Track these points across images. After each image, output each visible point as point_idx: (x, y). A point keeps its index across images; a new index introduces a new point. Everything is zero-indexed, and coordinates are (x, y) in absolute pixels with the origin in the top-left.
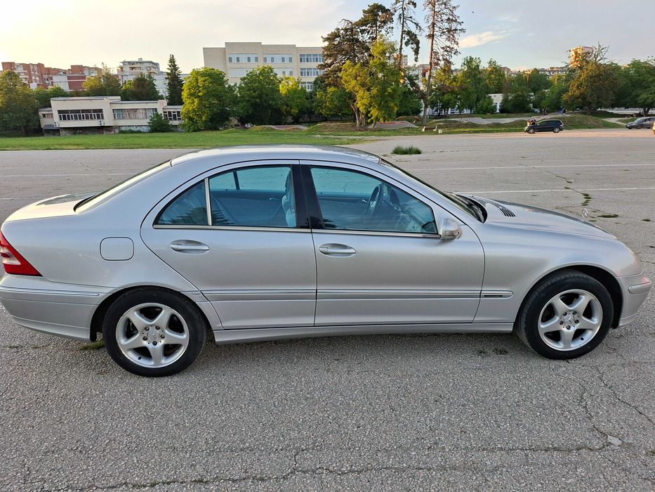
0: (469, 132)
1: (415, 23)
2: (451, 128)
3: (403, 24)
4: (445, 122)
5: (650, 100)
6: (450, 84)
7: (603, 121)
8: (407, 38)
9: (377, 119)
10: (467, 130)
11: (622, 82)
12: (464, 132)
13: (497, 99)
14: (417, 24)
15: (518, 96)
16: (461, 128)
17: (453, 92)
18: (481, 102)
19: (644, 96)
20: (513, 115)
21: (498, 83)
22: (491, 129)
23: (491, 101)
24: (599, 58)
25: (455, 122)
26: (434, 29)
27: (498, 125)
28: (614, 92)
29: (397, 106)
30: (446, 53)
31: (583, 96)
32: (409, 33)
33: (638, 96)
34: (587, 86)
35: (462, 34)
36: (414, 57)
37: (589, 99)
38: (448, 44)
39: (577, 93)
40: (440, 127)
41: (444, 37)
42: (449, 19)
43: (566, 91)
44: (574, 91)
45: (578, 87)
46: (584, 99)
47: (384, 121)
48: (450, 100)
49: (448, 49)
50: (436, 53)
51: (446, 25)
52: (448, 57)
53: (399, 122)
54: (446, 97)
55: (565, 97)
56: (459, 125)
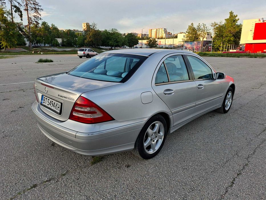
0: (55, 54)
1: (18, 2)
2: (45, 52)
3: (11, 2)
4: (41, 49)
5: (112, 44)
6: (38, 32)
7: (101, 51)
8: (15, 9)
9: (6, 47)
10: (53, 53)
11: (103, 37)
12: (52, 54)
13: (60, 40)
14: (19, 3)
15: (68, 40)
16: (50, 52)
17: (41, 36)
18: (53, 41)
19: (110, 42)
20: (68, 47)
21: (57, 34)
22: (63, 53)
23: (57, 41)
24: (95, 28)
25: (46, 49)
26: (27, 7)
27: (65, 51)
28: (101, 40)
29: (16, 41)
30: (35, 18)
31: (92, 41)
32: (15, 7)
33: (109, 42)
34: (93, 38)
35: (41, 11)
36: (20, 18)
37: (94, 42)
38: (36, 14)
39: (90, 40)
40: (41, 51)
41: (33, 11)
42: (34, 3)
43: (86, 39)
44: (88, 40)
45: (90, 38)
46: (92, 42)
47: (11, 48)
48: (40, 40)
49: (36, 17)
50: (30, 18)
51: (33, 6)
52: (37, 20)
53: (18, 49)
54: (38, 38)
55: (86, 41)
56: (49, 51)
